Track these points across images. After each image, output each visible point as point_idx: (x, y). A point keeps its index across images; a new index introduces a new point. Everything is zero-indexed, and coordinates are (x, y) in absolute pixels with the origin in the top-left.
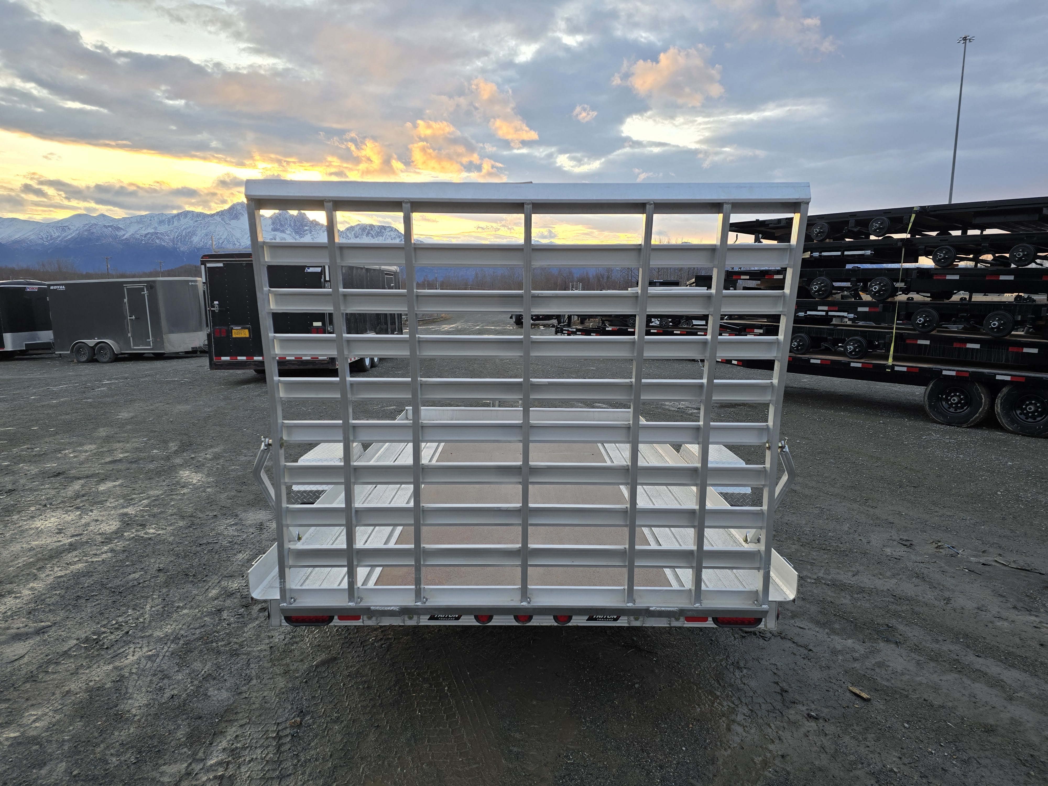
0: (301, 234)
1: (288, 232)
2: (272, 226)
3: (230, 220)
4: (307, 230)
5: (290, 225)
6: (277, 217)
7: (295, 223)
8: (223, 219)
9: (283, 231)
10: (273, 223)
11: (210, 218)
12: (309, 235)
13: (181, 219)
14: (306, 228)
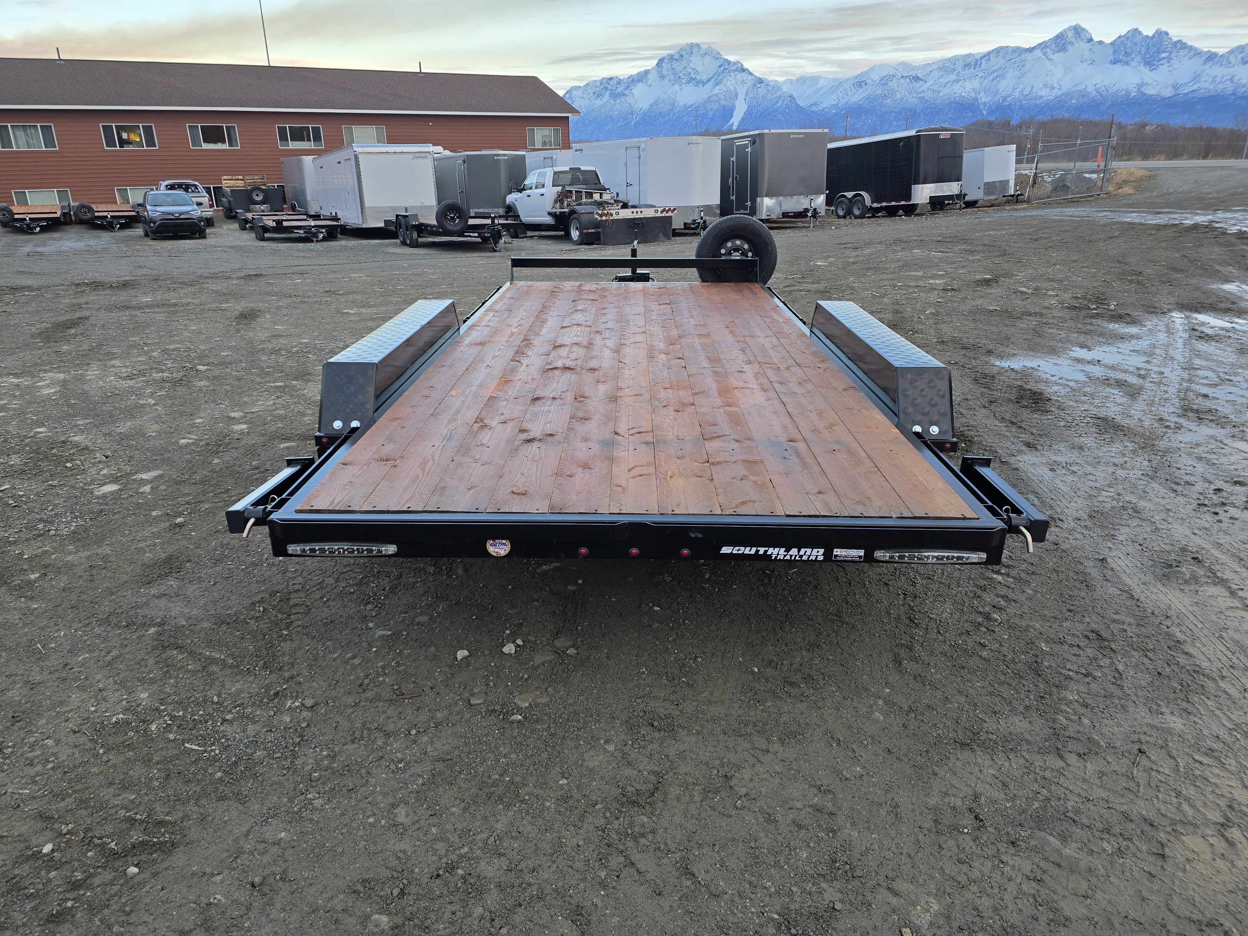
0: (1154, 65)
1: (1133, 64)
2: (1112, 57)
3: (1054, 53)
4: (1164, 58)
5: (1139, 53)
6: (1122, 42)
7: (1148, 48)
8: (1044, 54)
9: (1127, 63)
10: (1115, 52)
11: (1028, 54)
12: (1166, 65)
13: (992, 58)
14: (1164, 55)
